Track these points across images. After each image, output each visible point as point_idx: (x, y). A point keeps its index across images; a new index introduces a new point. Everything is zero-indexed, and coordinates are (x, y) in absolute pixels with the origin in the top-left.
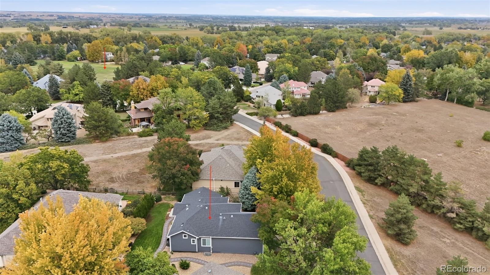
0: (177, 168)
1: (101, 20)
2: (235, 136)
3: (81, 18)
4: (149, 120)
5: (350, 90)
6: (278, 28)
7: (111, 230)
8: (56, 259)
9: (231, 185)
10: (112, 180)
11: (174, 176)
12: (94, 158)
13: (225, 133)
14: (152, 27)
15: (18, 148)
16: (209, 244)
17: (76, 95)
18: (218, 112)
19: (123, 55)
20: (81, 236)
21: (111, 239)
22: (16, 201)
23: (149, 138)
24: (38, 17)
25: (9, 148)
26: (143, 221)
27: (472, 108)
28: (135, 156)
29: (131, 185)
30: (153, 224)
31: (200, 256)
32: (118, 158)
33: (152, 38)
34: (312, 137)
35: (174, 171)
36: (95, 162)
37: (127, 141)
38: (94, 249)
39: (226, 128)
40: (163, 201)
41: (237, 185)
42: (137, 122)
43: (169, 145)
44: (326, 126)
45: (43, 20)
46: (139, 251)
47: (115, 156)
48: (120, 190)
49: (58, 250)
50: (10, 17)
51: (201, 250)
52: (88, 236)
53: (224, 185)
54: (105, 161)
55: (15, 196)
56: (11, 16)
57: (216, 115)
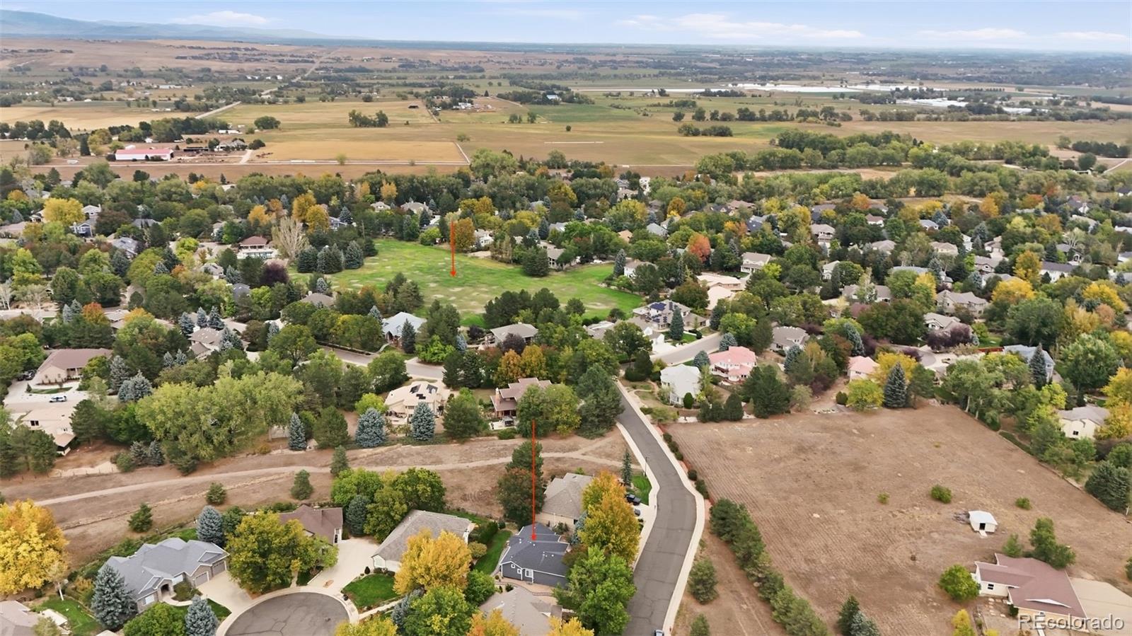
0: (519, 502)
1: (482, 70)
2: (608, 450)
3: (443, 64)
4: (514, 413)
5: (797, 387)
6: (832, 139)
7: (459, 556)
8: (428, 569)
9: (570, 523)
10: (464, 498)
11: (516, 509)
12: (450, 466)
13: (598, 443)
14: (580, 102)
15: (379, 445)
16: (531, 576)
17: (435, 354)
18: (594, 415)
19: (504, 246)
20: (441, 559)
21: (458, 562)
22: (392, 518)
23: (509, 442)
24: (363, 65)
25: (371, 444)
26: (484, 546)
27: (993, 433)
28: (491, 468)
29: (481, 506)
30: (493, 550)
31: (524, 584)
32: (474, 469)
33: (560, 188)
34: (700, 462)
35: (516, 505)
36: (451, 471)
37: (484, 444)
38: (448, 567)
39: (602, 435)
40: (507, 529)
41: (575, 521)
42: (500, 415)
43: (515, 477)
44: (735, 445)
45: (372, 71)
46: (475, 572)
47: (472, 465)
48: (470, 511)
49: (430, 565)
50: (313, 62)
51: (525, 579)
52: (445, 559)
53: (564, 520)
54: (460, 471)
55: (392, 514)
56: (315, 60)
57: (590, 419)
